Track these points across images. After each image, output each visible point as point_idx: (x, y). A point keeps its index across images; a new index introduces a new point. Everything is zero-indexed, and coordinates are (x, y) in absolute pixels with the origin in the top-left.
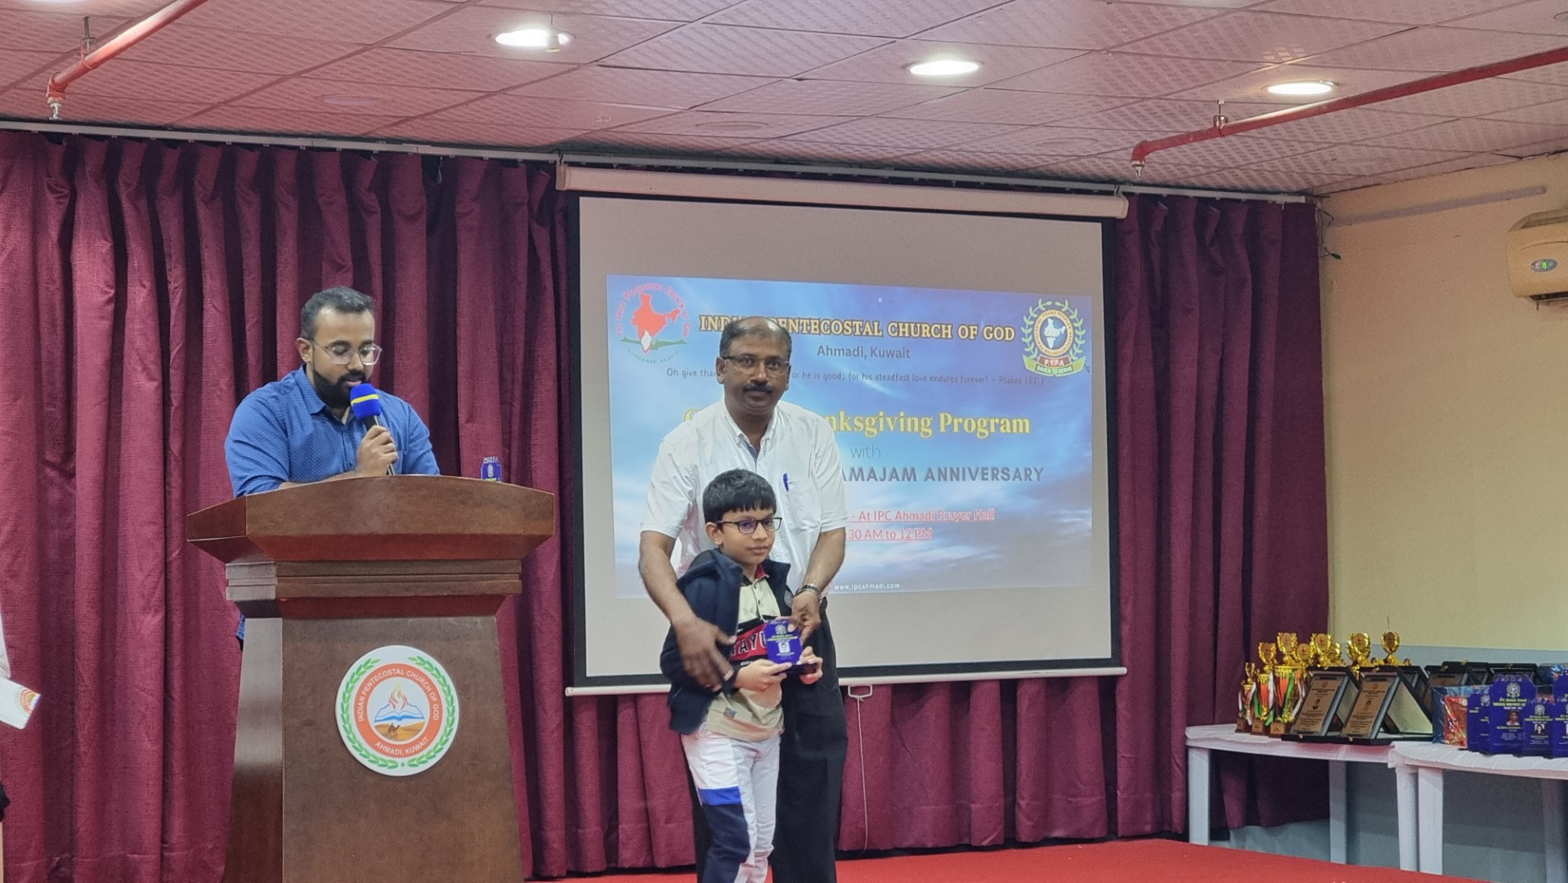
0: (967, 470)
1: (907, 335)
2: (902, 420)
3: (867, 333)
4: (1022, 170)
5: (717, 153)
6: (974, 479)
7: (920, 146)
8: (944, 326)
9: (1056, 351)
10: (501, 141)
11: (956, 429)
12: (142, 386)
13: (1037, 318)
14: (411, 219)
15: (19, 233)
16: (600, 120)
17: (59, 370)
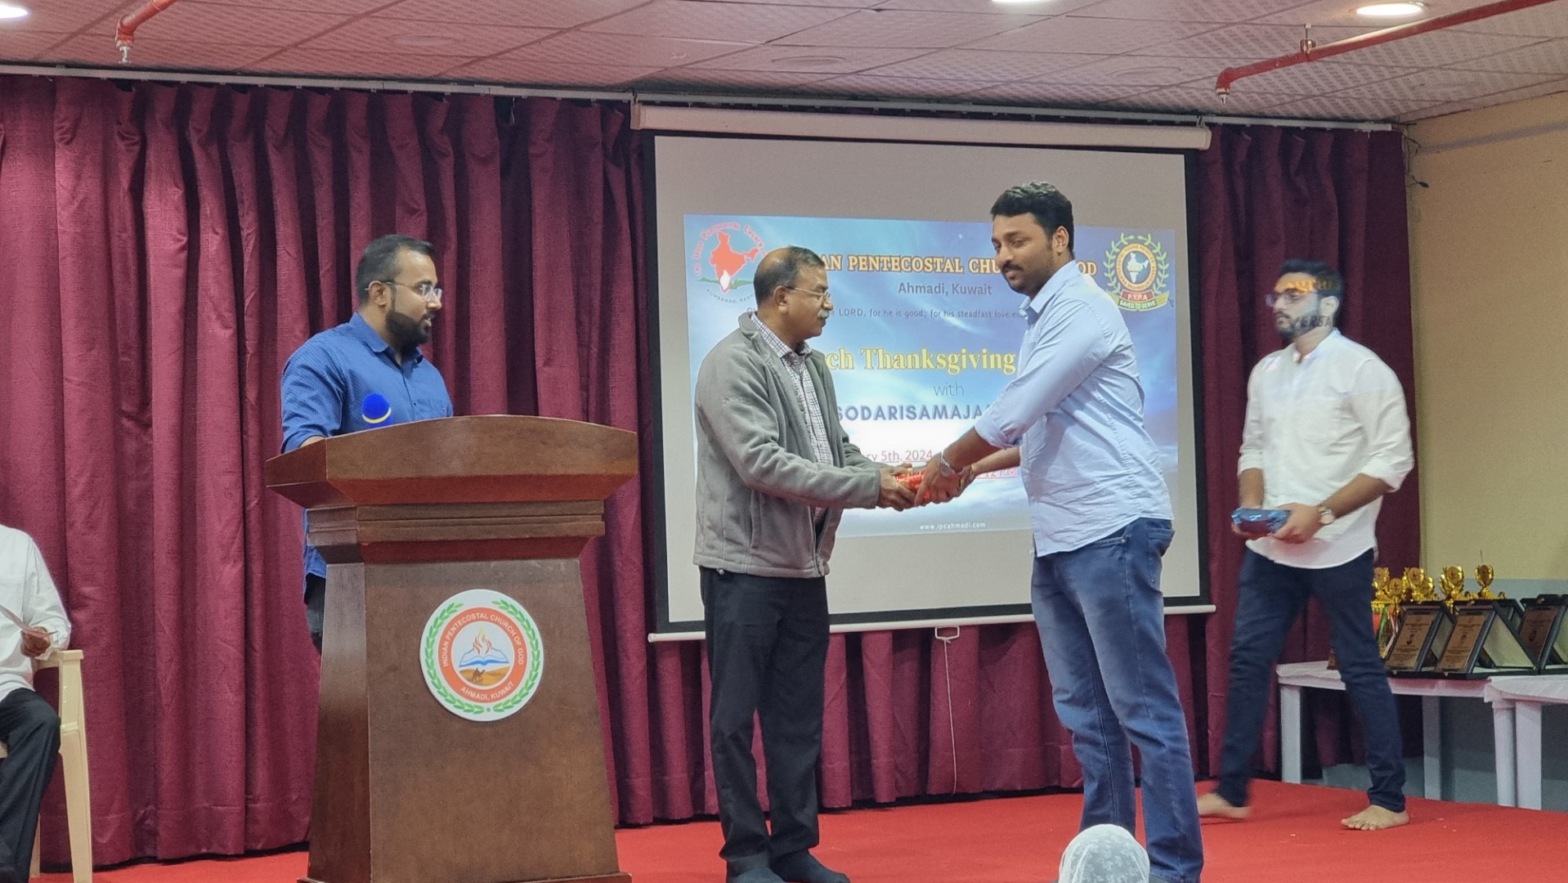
1: (988, 271)
2: (985, 357)
3: (948, 269)
4: (1101, 102)
5: (792, 89)
7: (999, 79)
9: (1139, 285)
10: (576, 80)
12: (217, 334)
13: (1119, 252)
14: (485, 161)
15: (89, 182)
16: (675, 57)
17: (133, 321)
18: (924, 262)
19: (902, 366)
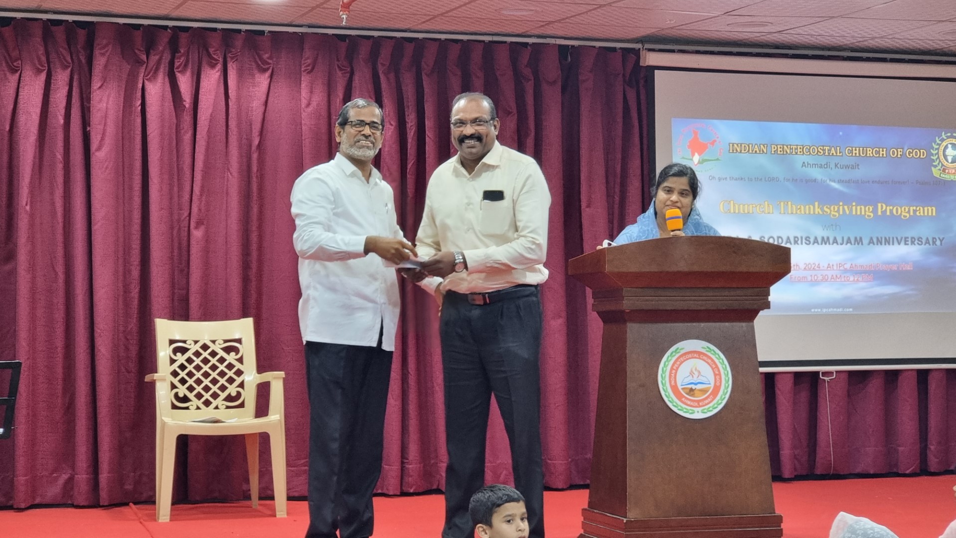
0: (895, 239)
1: (858, 155)
2: (854, 208)
3: (833, 154)
4: (931, 50)
5: (739, 43)
6: (899, 244)
7: (868, 36)
8: (881, 149)
9: (953, 164)
10: (608, 36)
11: (888, 213)
13: (941, 144)
14: (552, 84)
15: (319, 94)
16: (669, 22)
18: (817, 149)
19: (803, 212)
